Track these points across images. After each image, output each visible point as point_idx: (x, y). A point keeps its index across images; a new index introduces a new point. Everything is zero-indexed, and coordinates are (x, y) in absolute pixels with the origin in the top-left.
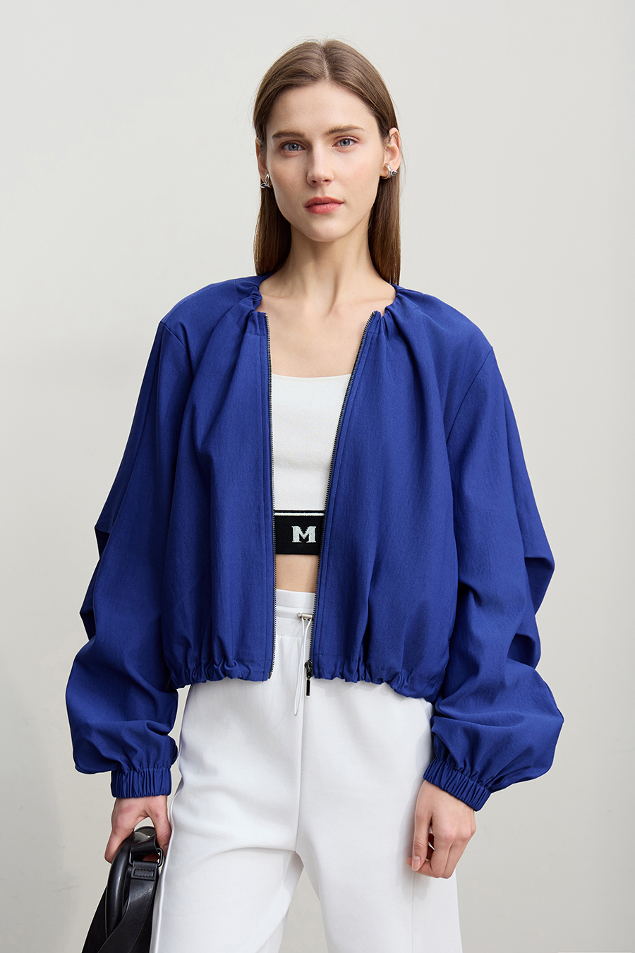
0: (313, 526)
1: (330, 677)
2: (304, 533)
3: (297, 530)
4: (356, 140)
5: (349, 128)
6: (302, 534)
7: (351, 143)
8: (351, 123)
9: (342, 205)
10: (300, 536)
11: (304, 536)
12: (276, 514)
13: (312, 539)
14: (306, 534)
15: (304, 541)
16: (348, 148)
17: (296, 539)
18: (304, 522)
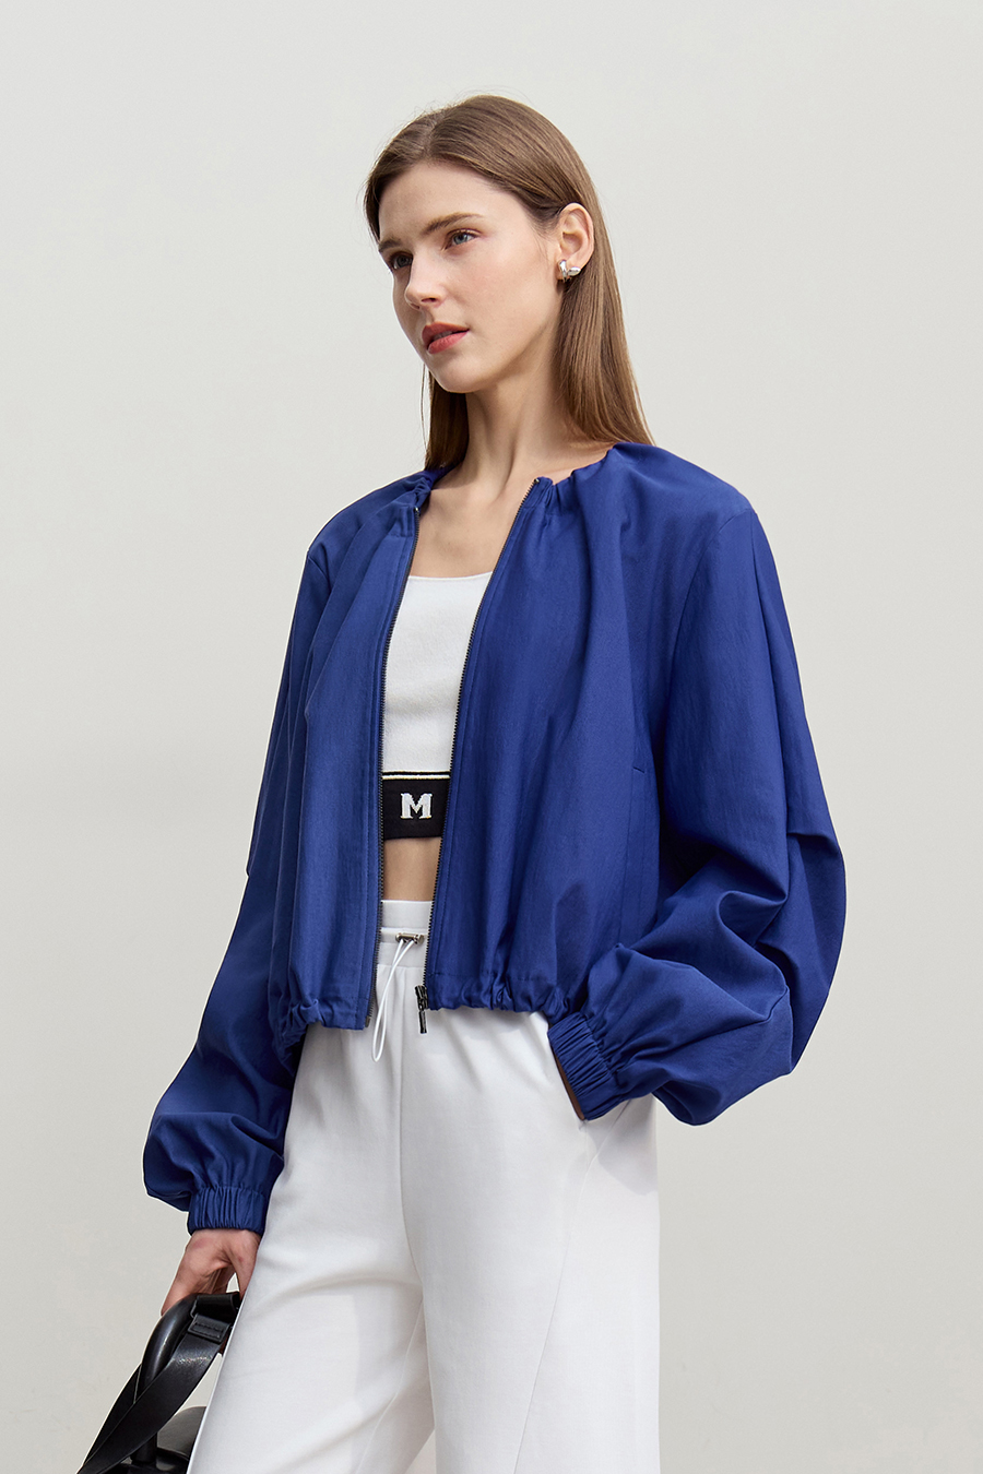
0: (428, 793)
1: (451, 1005)
2: (416, 803)
3: (407, 799)
4: (477, 233)
5: (454, 218)
6: (413, 805)
7: (469, 237)
8: (455, 211)
9: (468, 334)
10: (412, 810)
11: (416, 810)
12: (385, 777)
13: (426, 814)
14: (419, 806)
15: (416, 814)
16: (464, 245)
17: (406, 814)
18: (417, 787)
